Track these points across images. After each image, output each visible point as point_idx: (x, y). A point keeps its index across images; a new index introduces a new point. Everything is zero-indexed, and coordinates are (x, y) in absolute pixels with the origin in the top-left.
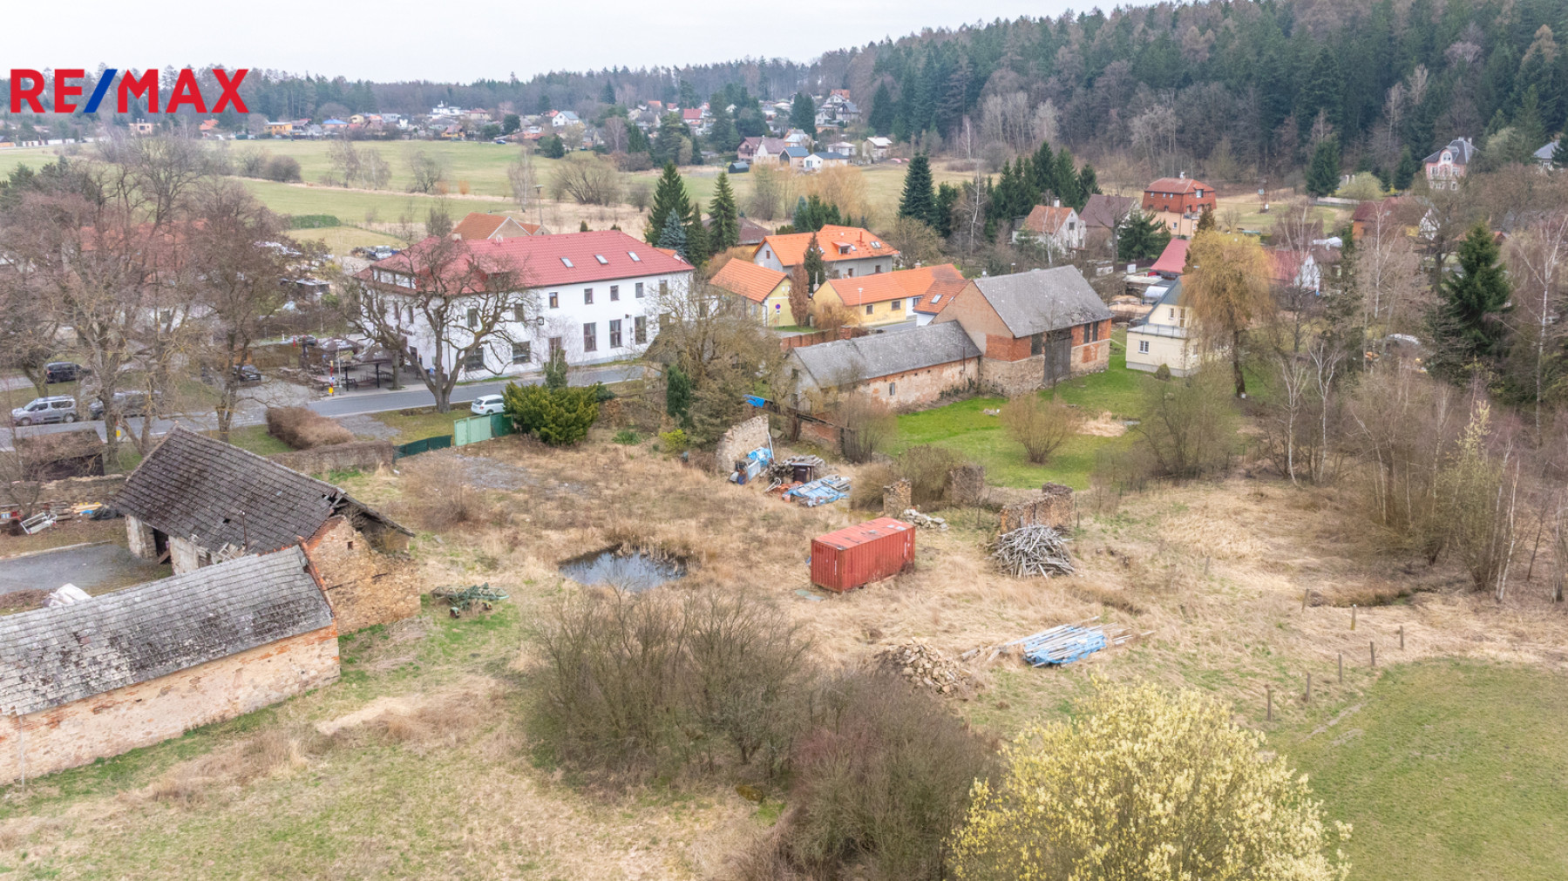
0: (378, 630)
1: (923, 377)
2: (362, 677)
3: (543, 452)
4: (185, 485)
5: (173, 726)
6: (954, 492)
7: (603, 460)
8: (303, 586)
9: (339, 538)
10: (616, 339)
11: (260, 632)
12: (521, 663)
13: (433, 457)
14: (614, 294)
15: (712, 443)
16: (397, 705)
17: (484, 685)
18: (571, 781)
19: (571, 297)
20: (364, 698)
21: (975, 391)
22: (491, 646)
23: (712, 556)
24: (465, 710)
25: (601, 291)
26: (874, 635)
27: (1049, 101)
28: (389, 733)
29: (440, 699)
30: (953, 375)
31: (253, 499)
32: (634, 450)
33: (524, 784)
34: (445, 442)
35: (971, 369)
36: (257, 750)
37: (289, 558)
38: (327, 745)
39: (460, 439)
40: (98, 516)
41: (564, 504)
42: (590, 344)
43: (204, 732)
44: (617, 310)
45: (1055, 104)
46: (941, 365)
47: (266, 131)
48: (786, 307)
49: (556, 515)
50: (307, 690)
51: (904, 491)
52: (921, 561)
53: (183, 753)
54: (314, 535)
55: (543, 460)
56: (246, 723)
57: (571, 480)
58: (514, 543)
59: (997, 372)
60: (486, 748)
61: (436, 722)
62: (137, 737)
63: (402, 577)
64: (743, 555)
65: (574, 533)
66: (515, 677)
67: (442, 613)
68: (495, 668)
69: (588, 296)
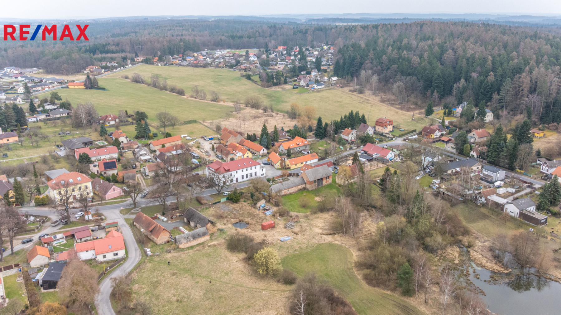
0: (213, 234)
1: (294, 188)
2: (212, 239)
3: (233, 204)
4: (192, 215)
5: (196, 244)
6: (286, 214)
7: (241, 205)
8: (206, 231)
9: (209, 225)
10: (247, 177)
11: (203, 235)
12: (227, 238)
13: (218, 205)
14: (247, 170)
15: (256, 204)
16: (215, 242)
17: (223, 241)
18: (231, 251)
19: (240, 171)
20: (212, 242)
21: (305, 189)
22: (224, 236)
23: (251, 224)
24: (221, 243)
25: (245, 170)
26: (266, 236)
27: (376, 74)
28: (214, 245)
29: (219, 242)
30: (300, 187)
31: (200, 219)
32: (245, 204)
33: (226, 251)
34: (220, 202)
35: (304, 186)
36: (203, 246)
37: (205, 228)
38: (209, 246)
39: (222, 201)
40: (180, 216)
41: (235, 214)
42: (243, 178)
43: (198, 245)
44: (247, 172)
45: (378, 75)
46: (298, 186)
47: (171, 63)
48: (280, 165)
49: (233, 216)
50: (207, 241)
51: (278, 215)
52: (276, 226)
53: (197, 246)
54: (207, 224)
55: (233, 206)
56: (202, 244)
57: (236, 210)
58: (228, 221)
59: (308, 186)
60: (223, 247)
61: (219, 244)
62: (193, 245)
63: (215, 228)
64: (255, 224)
65: (235, 220)
66: (226, 240)
67: (219, 232)
68: (224, 239)
69: (242, 171)
